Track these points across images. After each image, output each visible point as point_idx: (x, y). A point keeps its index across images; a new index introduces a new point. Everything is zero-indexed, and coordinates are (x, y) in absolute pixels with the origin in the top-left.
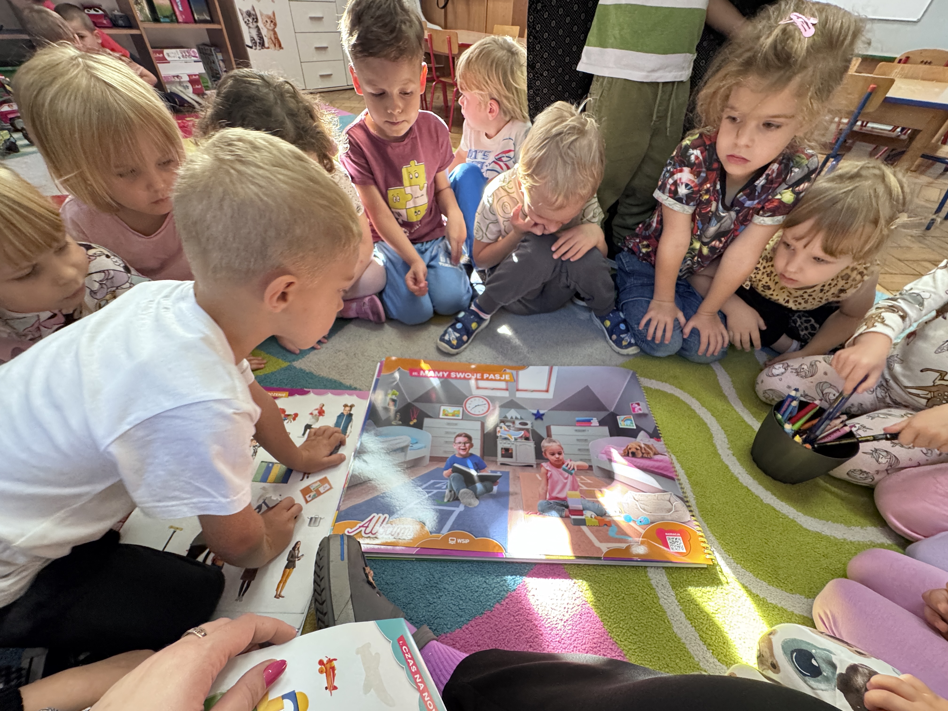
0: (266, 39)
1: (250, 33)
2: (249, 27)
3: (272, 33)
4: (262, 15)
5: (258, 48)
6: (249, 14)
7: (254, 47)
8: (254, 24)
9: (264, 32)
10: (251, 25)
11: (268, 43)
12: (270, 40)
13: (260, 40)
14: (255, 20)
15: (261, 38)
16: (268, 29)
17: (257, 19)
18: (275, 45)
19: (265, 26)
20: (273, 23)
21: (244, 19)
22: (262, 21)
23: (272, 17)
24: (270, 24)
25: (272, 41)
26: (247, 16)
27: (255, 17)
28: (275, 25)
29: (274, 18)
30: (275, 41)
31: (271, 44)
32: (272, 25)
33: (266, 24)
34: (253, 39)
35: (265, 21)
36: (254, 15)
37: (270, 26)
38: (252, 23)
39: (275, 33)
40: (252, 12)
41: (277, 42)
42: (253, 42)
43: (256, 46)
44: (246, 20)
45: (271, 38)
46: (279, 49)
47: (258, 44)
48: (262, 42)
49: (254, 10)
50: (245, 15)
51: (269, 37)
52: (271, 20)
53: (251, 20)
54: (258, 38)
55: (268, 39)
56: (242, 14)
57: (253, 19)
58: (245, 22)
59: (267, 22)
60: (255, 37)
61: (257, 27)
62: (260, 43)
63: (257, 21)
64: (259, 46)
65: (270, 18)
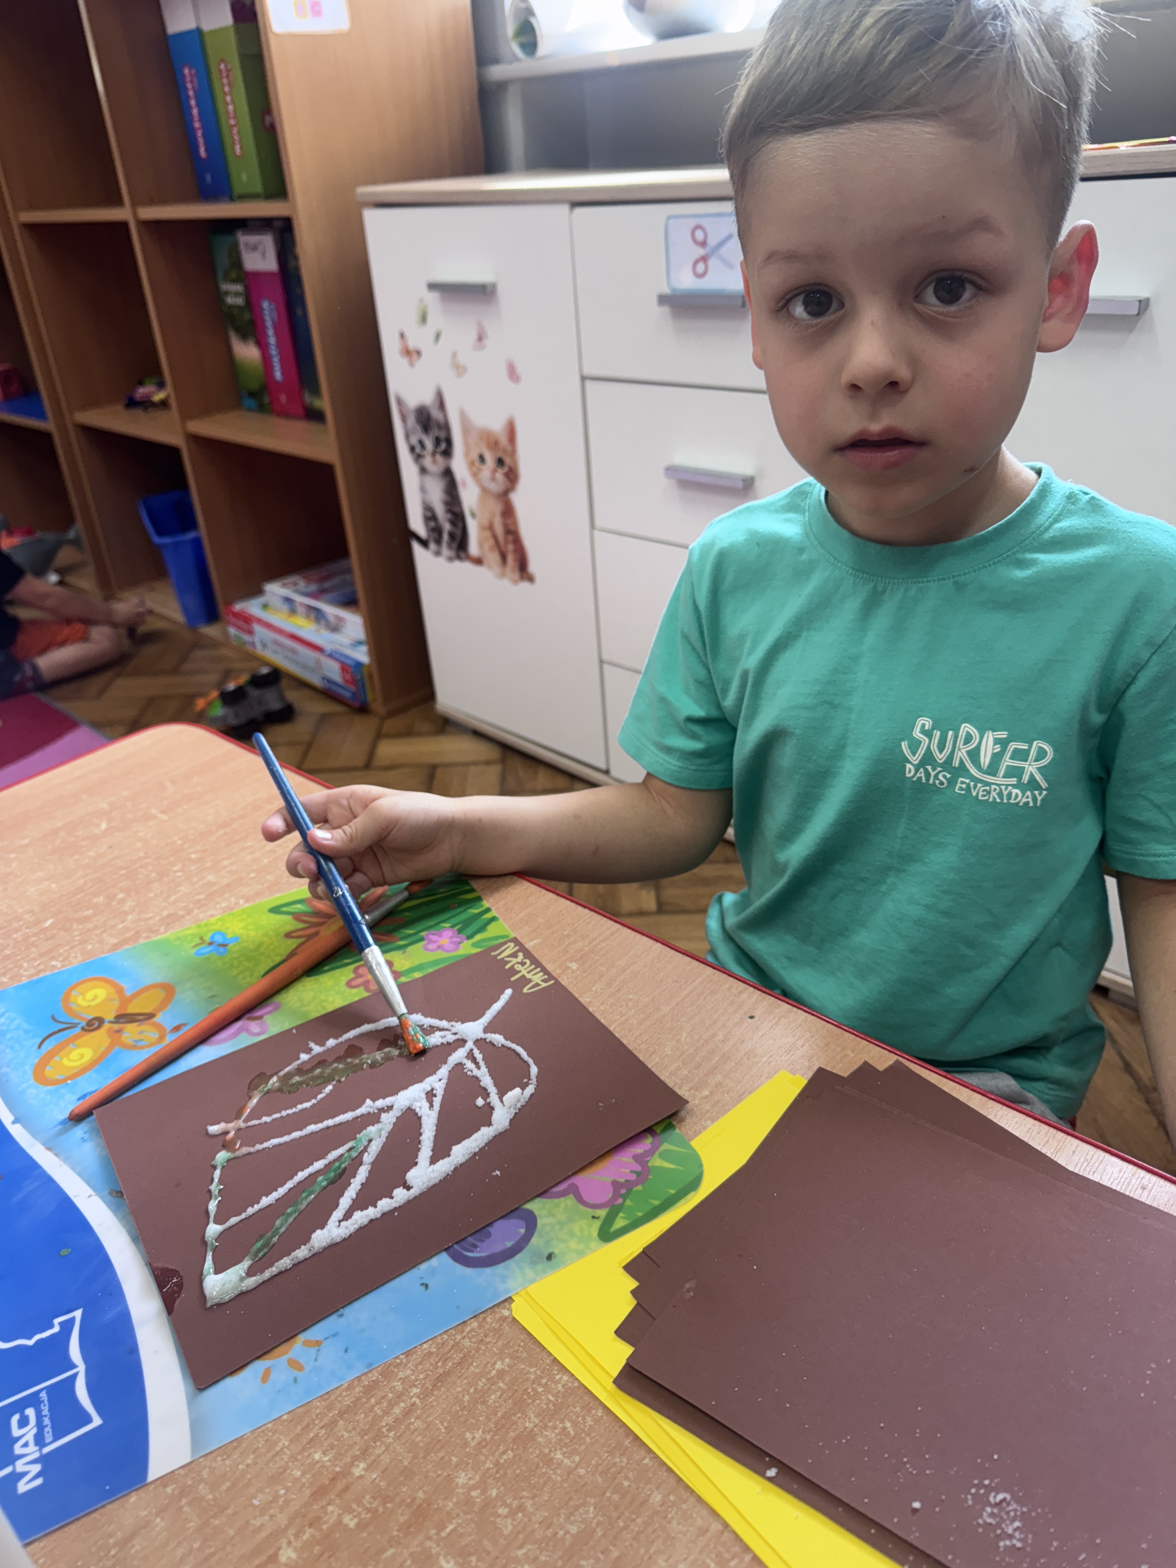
1: (423, 490)
2: (423, 471)
3: (497, 508)
4: (467, 427)
5: (445, 549)
6: (424, 419)
7: (433, 546)
8: (439, 458)
9: (469, 496)
10: (427, 462)
11: (481, 545)
12: (488, 534)
13: (453, 523)
14: (443, 446)
15: (457, 517)
16: (484, 490)
17: (449, 442)
18: (504, 557)
19: (475, 475)
20: (506, 469)
21: (407, 436)
22: (467, 454)
23: (504, 441)
24: (494, 471)
25: (495, 537)
26: (419, 428)
27: (442, 435)
28: (512, 476)
29: (509, 448)
30: (506, 542)
31: (491, 549)
32: (500, 475)
33: (480, 470)
34: (430, 516)
35: (474, 456)
36: (439, 427)
37: (493, 479)
38: (434, 454)
39: (508, 512)
40: (436, 414)
41: (511, 547)
42: (432, 524)
43: (438, 541)
44: (414, 440)
45: (491, 527)
46: (517, 575)
47: (446, 537)
48: (458, 532)
49: (441, 405)
50: (411, 420)
51: (486, 522)
52: (500, 454)
53: (429, 444)
54: (449, 516)
55: (482, 528)
56: (404, 418)
57: (437, 441)
58: (412, 449)
59: (482, 458)
60: (440, 510)
61: (448, 473)
62: (452, 536)
63: (447, 453)
64: (450, 547)
65: (494, 444)
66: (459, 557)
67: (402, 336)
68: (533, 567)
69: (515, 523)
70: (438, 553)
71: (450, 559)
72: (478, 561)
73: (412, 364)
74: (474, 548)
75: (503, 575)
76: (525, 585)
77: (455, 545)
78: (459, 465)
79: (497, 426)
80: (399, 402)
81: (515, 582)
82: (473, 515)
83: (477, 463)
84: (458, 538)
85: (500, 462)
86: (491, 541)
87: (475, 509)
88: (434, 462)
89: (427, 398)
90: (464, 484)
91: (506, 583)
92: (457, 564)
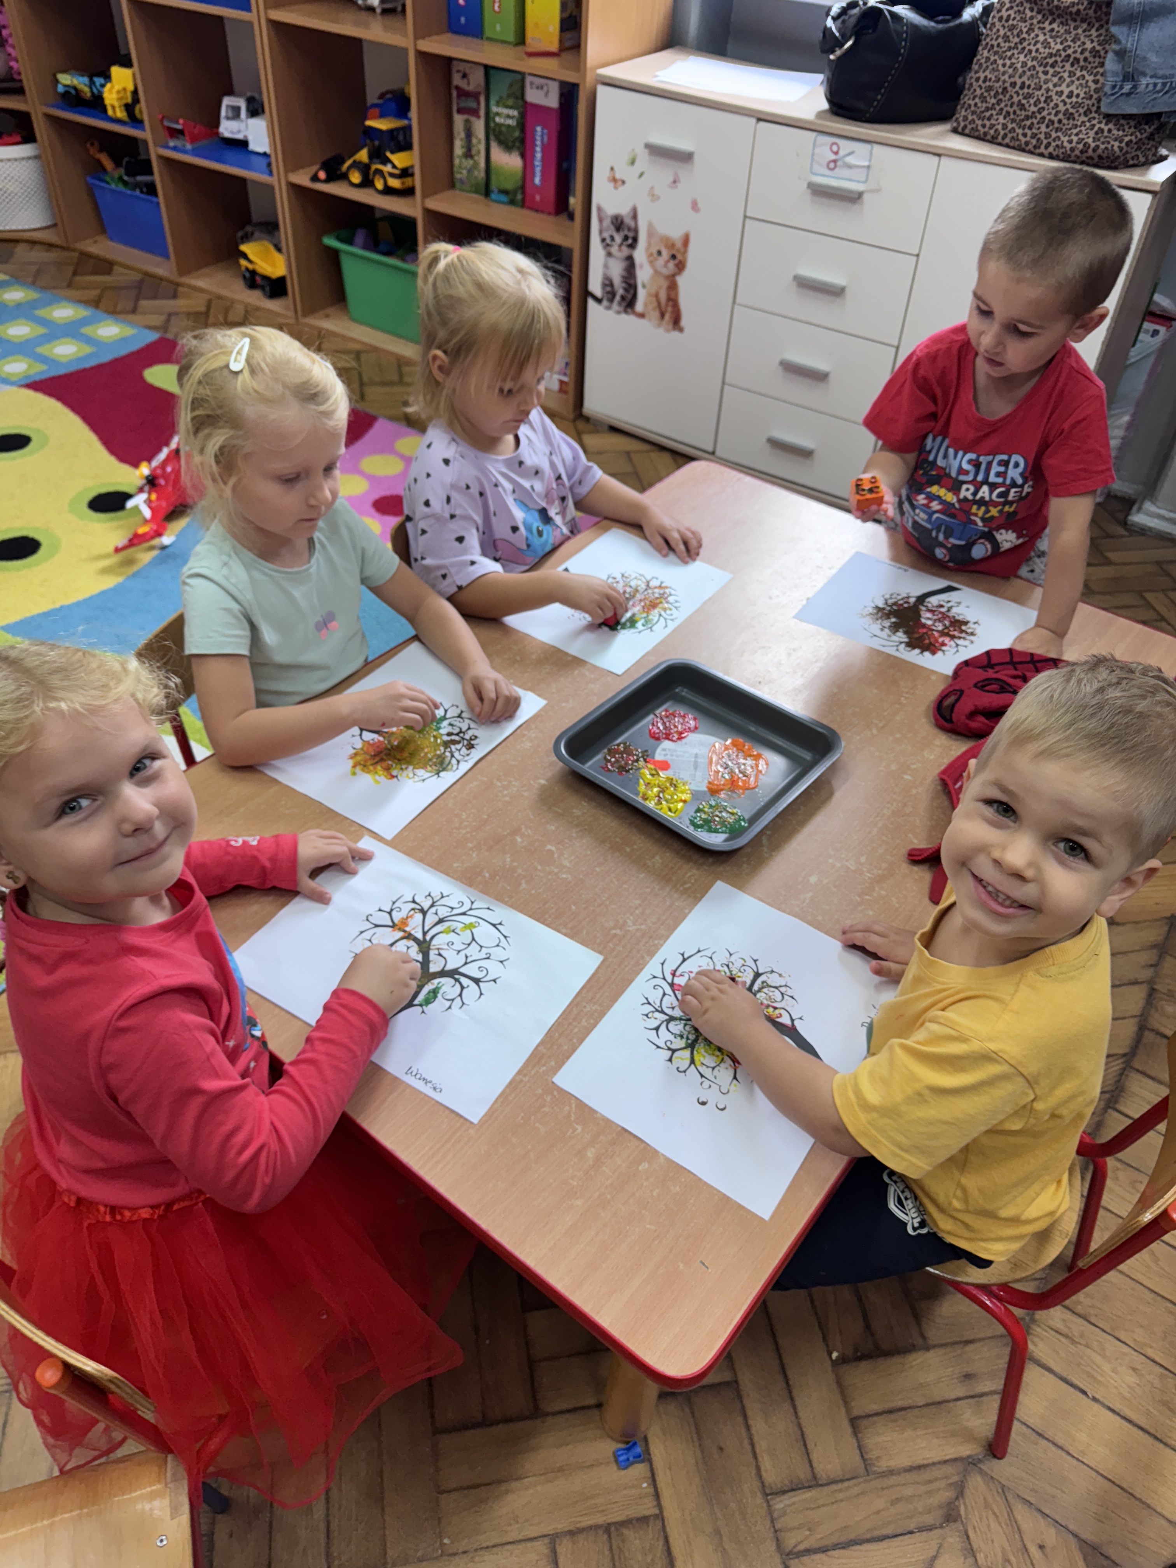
0: (642, 294)
2: (609, 254)
3: (665, 284)
4: (651, 233)
5: (615, 306)
6: (618, 223)
7: (605, 303)
8: (624, 248)
9: (644, 274)
11: (646, 305)
12: (654, 299)
13: (626, 290)
14: (630, 241)
15: (631, 286)
16: (656, 272)
17: (635, 240)
18: (662, 315)
19: (652, 263)
20: (677, 261)
21: (601, 232)
22: (648, 248)
23: (679, 245)
24: (667, 262)
25: (659, 303)
26: (612, 228)
27: (631, 235)
28: (681, 267)
29: (682, 250)
30: (667, 305)
31: (654, 309)
32: (671, 265)
33: (656, 259)
34: (608, 284)
35: (654, 250)
36: (629, 229)
37: (665, 266)
38: (620, 245)
39: (673, 287)
40: (629, 221)
41: (670, 309)
42: (608, 289)
43: (611, 300)
44: (606, 235)
45: (657, 296)
46: (671, 326)
47: (618, 298)
48: (629, 296)
49: (635, 217)
50: (607, 222)
51: (653, 291)
52: (674, 252)
53: (618, 239)
54: (624, 285)
55: (649, 295)
56: (601, 220)
57: (626, 238)
58: (603, 240)
59: (659, 253)
60: (617, 281)
61: (630, 259)
62: (623, 298)
63: (633, 246)
64: (620, 304)
65: (670, 245)
66: (626, 312)
67: (612, 169)
68: (684, 322)
69: (677, 295)
70: (608, 308)
71: (619, 313)
72: (642, 316)
73: (616, 188)
74: (639, 306)
75: (659, 325)
76: (676, 334)
77: (624, 304)
78: (640, 255)
79: (676, 235)
80: (599, 209)
81: (668, 331)
82: (644, 286)
83: (655, 255)
84: (628, 300)
85: (674, 257)
86: (655, 304)
87: (646, 282)
88: (620, 250)
89: (624, 210)
90: (641, 266)
91: (661, 331)
92: (624, 316)
